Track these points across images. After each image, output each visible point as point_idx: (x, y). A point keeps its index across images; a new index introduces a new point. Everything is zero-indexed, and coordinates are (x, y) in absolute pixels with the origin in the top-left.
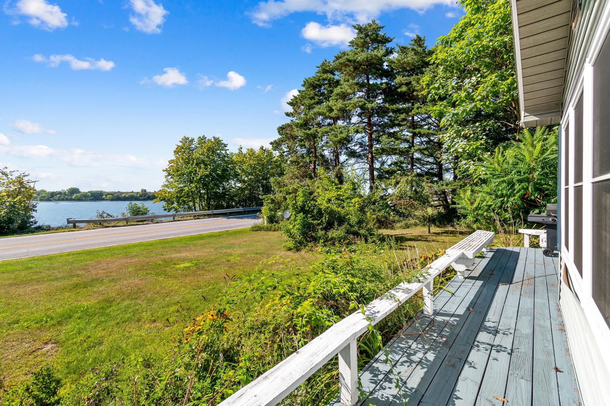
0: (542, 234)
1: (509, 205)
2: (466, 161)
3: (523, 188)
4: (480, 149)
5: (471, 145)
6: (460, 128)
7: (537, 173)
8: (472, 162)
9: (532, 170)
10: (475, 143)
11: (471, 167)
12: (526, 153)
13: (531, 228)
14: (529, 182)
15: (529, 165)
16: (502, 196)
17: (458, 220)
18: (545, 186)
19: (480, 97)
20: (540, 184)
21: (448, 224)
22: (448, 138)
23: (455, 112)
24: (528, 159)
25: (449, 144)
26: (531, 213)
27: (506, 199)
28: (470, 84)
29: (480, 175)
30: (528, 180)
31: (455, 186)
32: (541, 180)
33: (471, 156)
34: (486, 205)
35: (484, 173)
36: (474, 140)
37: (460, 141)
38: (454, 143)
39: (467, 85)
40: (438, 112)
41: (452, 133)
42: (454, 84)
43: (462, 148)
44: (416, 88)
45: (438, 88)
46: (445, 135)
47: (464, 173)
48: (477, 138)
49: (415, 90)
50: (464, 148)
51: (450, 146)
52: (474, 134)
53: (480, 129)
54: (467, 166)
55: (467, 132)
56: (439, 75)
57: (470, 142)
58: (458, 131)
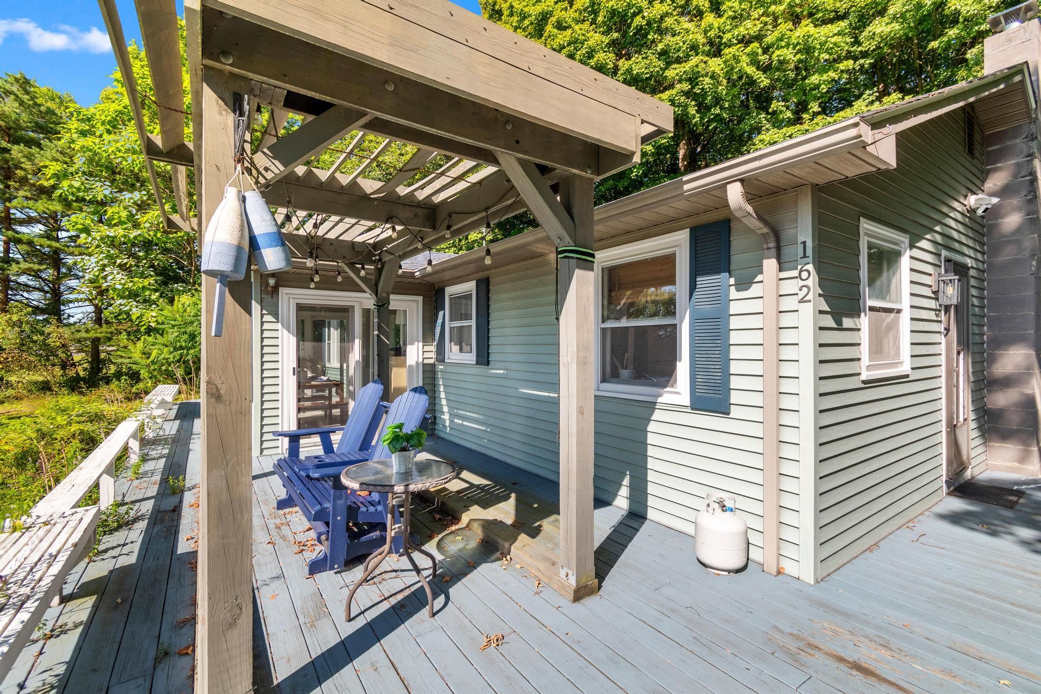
1: (189, 357)
2: (125, 301)
4: (148, 289)
5: (135, 282)
6: (112, 252)
8: (135, 303)
10: (141, 280)
11: (134, 310)
16: (181, 348)
17: (105, 383)
19: (147, 225)
22: (94, 264)
23: (111, 234)
25: (97, 274)
27: (185, 351)
28: (132, 201)
29: (149, 322)
31: (102, 333)
33: (133, 295)
34: (164, 359)
35: (154, 319)
36: (139, 275)
37: (115, 272)
38: (105, 273)
39: (127, 200)
40: (82, 227)
41: (100, 258)
42: (107, 192)
43: (120, 284)
44: (23, 165)
45: (79, 189)
46: (87, 258)
47: (119, 315)
48: (143, 273)
49: (22, 168)
50: (124, 284)
51: (98, 276)
52: (138, 266)
53: (145, 261)
54: (127, 308)
55: (125, 261)
56: (76, 166)
57: (132, 278)
58: (110, 257)
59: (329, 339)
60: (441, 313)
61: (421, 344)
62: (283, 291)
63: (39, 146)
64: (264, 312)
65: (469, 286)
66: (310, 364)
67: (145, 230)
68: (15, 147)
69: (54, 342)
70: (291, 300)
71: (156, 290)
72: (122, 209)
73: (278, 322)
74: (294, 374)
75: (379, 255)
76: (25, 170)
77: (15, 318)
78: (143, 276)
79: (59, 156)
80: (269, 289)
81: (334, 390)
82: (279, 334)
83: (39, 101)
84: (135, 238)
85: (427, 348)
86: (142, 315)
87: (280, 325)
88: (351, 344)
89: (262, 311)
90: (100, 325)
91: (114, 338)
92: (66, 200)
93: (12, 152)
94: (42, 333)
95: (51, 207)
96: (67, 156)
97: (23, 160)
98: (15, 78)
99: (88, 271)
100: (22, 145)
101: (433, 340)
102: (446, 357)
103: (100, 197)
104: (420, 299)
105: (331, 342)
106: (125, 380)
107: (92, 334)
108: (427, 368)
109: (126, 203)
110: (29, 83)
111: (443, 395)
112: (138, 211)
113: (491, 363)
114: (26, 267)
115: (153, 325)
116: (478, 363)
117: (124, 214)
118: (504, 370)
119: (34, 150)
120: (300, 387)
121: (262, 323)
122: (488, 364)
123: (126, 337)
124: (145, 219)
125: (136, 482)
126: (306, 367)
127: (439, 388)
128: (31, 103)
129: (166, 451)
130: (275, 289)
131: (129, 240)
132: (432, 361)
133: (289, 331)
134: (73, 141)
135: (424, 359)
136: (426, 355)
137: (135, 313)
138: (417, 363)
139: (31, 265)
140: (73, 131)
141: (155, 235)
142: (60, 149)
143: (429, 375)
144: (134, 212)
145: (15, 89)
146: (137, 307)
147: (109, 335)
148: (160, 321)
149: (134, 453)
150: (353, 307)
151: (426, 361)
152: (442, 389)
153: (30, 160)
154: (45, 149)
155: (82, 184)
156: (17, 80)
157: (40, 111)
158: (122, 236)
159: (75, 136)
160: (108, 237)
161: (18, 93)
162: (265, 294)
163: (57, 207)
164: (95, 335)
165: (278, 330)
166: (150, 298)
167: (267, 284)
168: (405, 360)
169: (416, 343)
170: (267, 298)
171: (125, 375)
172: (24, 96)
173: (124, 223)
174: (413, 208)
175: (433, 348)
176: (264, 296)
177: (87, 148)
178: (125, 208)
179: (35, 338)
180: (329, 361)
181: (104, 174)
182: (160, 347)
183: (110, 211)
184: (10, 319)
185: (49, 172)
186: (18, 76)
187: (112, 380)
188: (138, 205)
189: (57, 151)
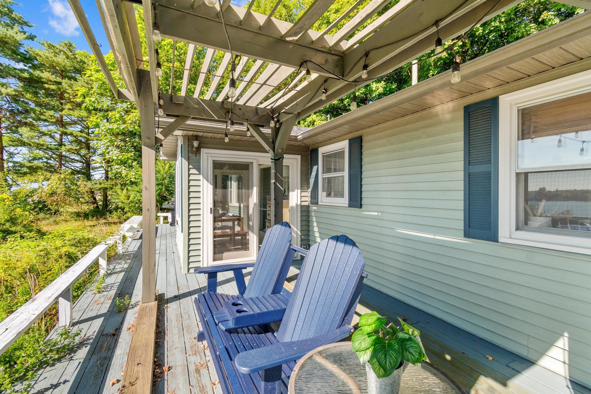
0: (169, 215)
2: (119, 166)
3: (160, 189)
4: (131, 159)
5: (124, 155)
6: (113, 138)
7: (167, 180)
8: (124, 167)
9: (164, 179)
10: (127, 154)
11: (123, 171)
12: (161, 168)
13: (164, 212)
14: (162, 185)
15: (163, 176)
17: (110, 213)
18: (171, 188)
19: (130, 122)
20: (168, 187)
21: (101, 217)
22: (103, 146)
23: (111, 127)
24: (162, 172)
25: (104, 151)
26: (164, 204)
28: (122, 108)
29: (131, 178)
30: (162, 184)
31: (108, 185)
32: (168, 184)
33: (123, 163)
34: (137, 200)
35: (134, 177)
36: (126, 151)
37: (114, 150)
38: (108, 150)
39: (119, 108)
40: (95, 123)
41: (106, 142)
42: (109, 104)
43: (116, 156)
44: (68, 91)
45: (94, 102)
46: (100, 142)
47: (116, 175)
48: (128, 150)
49: (67, 93)
50: (118, 157)
51: (105, 152)
52: (125, 146)
53: (129, 143)
54: (120, 170)
55: (119, 143)
56: (94, 90)
57: (122, 153)
58: (111, 141)
59: (231, 188)
60: (315, 168)
61: (299, 191)
62: (203, 151)
63: (76, 80)
64: (191, 166)
65: (344, 145)
66: (221, 205)
67: (128, 125)
68: (64, 81)
69: (82, 190)
70: (209, 157)
71: (135, 160)
72: (117, 112)
73: (200, 174)
74: (211, 213)
75: (277, 117)
76: (69, 93)
77: (62, 176)
78: (128, 151)
79: (85, 84)
80: (194, 149)
81: (236, 223)
82: (201, 183)
83: (77, 56)
84: (123, 129)
85: (304, 194)
86: (128, 174)
87: (201, 176)
88: (250, 191)
89: (189, 166)
90: (107, 181)
91: (114, 188)
92: (88, 109)
93: (63, 84)
94: (76, 185)
95: (81, 114)
96: (89, 84)
97: (67, 88)
98: (65, 43)
99: (100, 149)
100: (67, 79)
101: (308, 188)
102: (319, 200)
103: (105, 107)
104: (299, 157)
105: (232, 190)
106: (120, 212)
107: (103, 186)
108: (304, 209)
109: (119, 109)
110: (72, 46)
111: (316, 229)
112: (125, 114)
113: (363, 206)
114: (69, 148)
115: (133, 180)
116: (350, 206)
117: (118, 115)
118: (378, 212)
119: (73, 82)
120: (215, 220)
121: (189, 175)
122: (361, 207)
123: (120, 187)
124: (128, 118)
125: (98, 295)
126: (218, 207)
127: (313, 224)
128: (73, 56)
129: (126, 266)
130: (198, 149)
131: (120, 130)
132: (306, 204)
133: (208, 181)
134: (92, 75)
135: (301, 201)
136: (304, 199)
137: (124, 173)
138: (297, 205)
139: (72, 147)
140: (93, 70)
141: (134, 128)
142: (86, 81)
143: (305, 214)
144: (123, 114)
145: (65, 50)
146: (125, 169)
147: (111, 186)
148: (137, 178)
149: (103, 269)
150: (252, 163)
151: (303, 204)
152: (315, 224)
153: (71, 88)
154: (78, 81)
155: (96, 99)
156: (66, 44)
157: (77, 61)
158: (116, 128)
159: (93, 73)
160: (109, 129)
161: (66, 52)
162: (191, 153)
163: (84, 114)
164: (104, 186)
165: (200, 180)
166: (132, 165)
167: (193, 146)
168: (288, 203)
169: (296, 190)
170: (192, 156)
171: (120, 209)
172: (69, 53)
173: (117, 121)
174: (324, 55)
175: (308, 193)
176: (190, 155)
177: (99, 79)
178: (118, 112)
179: (72, 187)
180: (231, 202)
181: (108, 94)
182: (136, 193)
183: (110, 114)
184: (60, 177)
185: (79, 93)
186: (66, 42)
187: (113, 212)
188: (125, 110)
189: (85, 82)
